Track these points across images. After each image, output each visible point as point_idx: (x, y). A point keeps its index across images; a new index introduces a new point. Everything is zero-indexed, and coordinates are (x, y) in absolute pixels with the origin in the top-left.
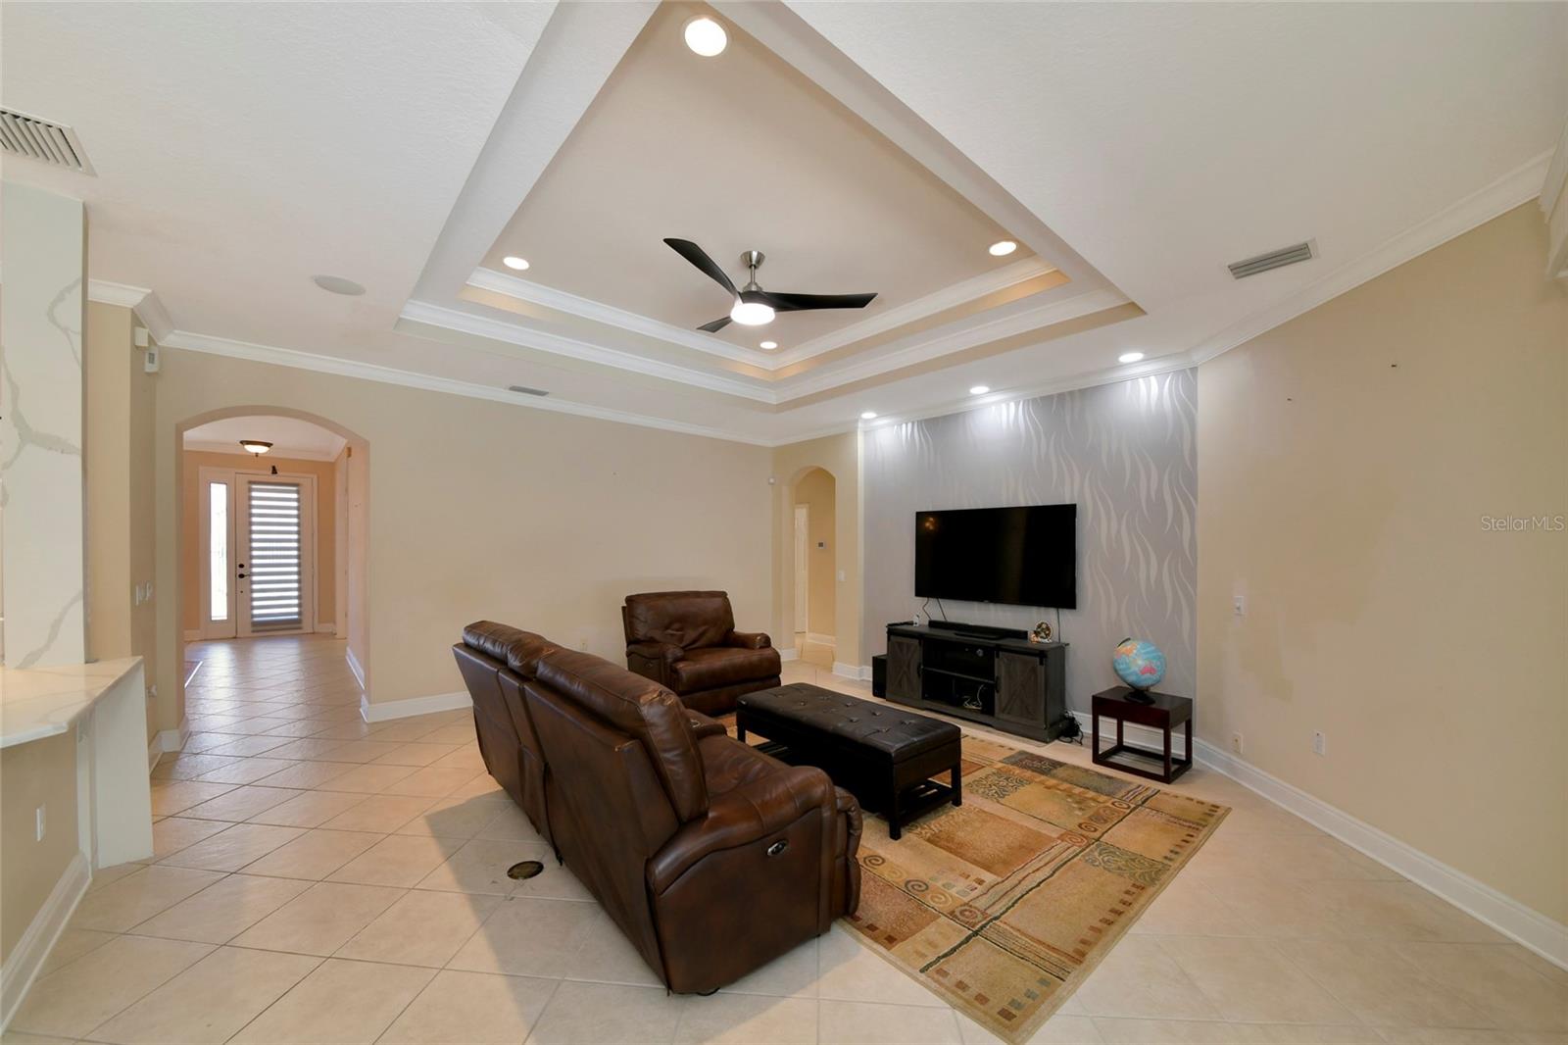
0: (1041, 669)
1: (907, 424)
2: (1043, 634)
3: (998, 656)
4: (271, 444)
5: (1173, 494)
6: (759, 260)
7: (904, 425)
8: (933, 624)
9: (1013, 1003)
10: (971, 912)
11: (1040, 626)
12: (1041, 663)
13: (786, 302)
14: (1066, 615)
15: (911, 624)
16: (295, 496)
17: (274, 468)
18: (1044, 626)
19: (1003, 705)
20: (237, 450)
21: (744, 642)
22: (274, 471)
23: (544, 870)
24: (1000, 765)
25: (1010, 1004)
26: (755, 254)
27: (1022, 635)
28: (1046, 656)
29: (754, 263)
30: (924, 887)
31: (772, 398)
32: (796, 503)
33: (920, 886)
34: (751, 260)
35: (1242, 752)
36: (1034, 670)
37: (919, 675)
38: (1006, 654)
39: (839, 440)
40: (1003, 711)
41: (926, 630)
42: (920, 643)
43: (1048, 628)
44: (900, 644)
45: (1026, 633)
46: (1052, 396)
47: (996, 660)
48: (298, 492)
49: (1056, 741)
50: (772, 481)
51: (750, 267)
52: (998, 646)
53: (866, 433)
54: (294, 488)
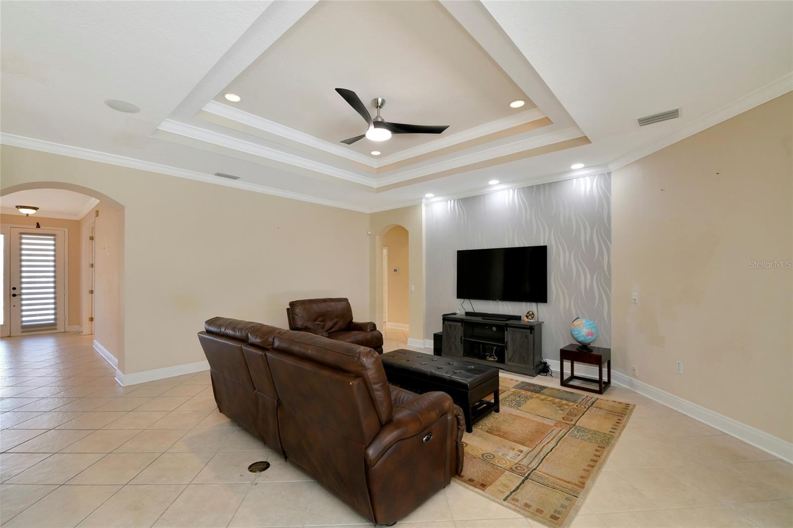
0: (531, 336)
1: (451, 201)
2: (530, 317)
3: (507, 330)
4: (38, 208)
5: (598, 239)
6: (383, 104)
7: (449, 201)
8: (467, 314)
9: (556, 511)
10: (521, 467)
11: (528, 313)
12: (531, 333)
13: (398, 129)
14: (541, 306)
15: (456, 314)
16: (53, 242)
17: (38, 224)
18: (531, 313)
19: (510, 357)
20: (14, 212)
21: (360, 327)
22: (38, 226)
23: (271, 466)
24: (514, 390)
25: (554, 512)
26: (380, 100)
27: (518, 318)
28: (533, 329)
29: (379, 105)
30: (492, 457)
31: (375, 184)
32: (384, 246)
33: (490, 456)
34: (378, 104)
35: (637, 375)
36: (527, 337)
37: (461, 343)
38: (511, 328)
39: (411, 210)
40: (510, 360)
41: (464, 317)
42: (462, 325)
43: (533, 314)
44: (450, 326)
45: (520, 317)
46: (533, 186)
47: (506, 332)
48: (55, 240)
49: (539, 376)
50: (369, 233)
51: (377, 107)
52: (507, 324)
53: (426, 205)
54: (52, 237)
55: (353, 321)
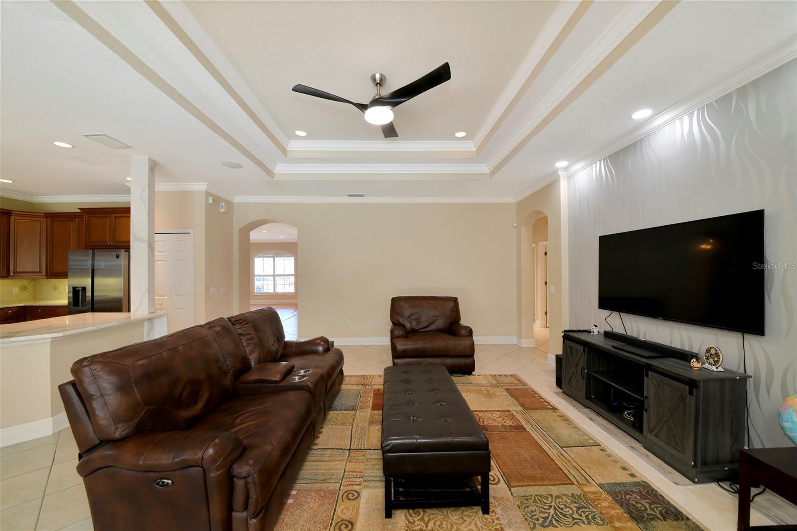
0: (691, 400)
1: (596, 164)
2: (711, 360)
3: (647, 376)
6: (381, 80)
7: (594, 165)
8: (608, 335)
11: (708, 351)
12: (691, 393)
14: (752, 341)
15: (589, 332)
18: (713, 351)
19: (652, 426)
26: (377, 76)
27: (685, 356)
28: (697, 387)
29: (378, 81)
34: (375, 81)
36: (683, 398)
37: (584, 377)
38: (655, 375)
39: (548, 188)
40: (651, 432)
41: (600, 342)
42: (584, 350)
43: (717, 355)
44: (571, 348)
45: (694, 356)
47: (645, 378)
50: (515, 225)
51: (377, 85)
52: (650, 365)
53: (566, 180)
55: (461, 322)
